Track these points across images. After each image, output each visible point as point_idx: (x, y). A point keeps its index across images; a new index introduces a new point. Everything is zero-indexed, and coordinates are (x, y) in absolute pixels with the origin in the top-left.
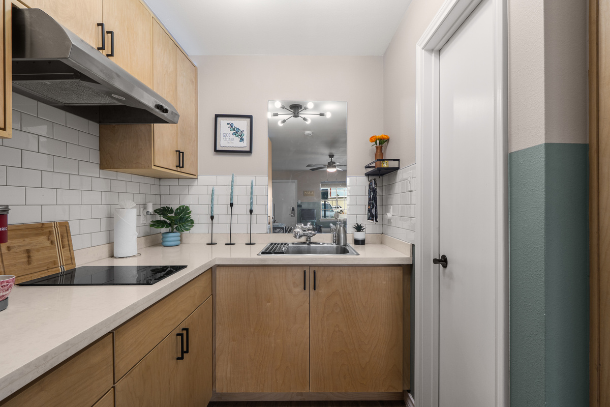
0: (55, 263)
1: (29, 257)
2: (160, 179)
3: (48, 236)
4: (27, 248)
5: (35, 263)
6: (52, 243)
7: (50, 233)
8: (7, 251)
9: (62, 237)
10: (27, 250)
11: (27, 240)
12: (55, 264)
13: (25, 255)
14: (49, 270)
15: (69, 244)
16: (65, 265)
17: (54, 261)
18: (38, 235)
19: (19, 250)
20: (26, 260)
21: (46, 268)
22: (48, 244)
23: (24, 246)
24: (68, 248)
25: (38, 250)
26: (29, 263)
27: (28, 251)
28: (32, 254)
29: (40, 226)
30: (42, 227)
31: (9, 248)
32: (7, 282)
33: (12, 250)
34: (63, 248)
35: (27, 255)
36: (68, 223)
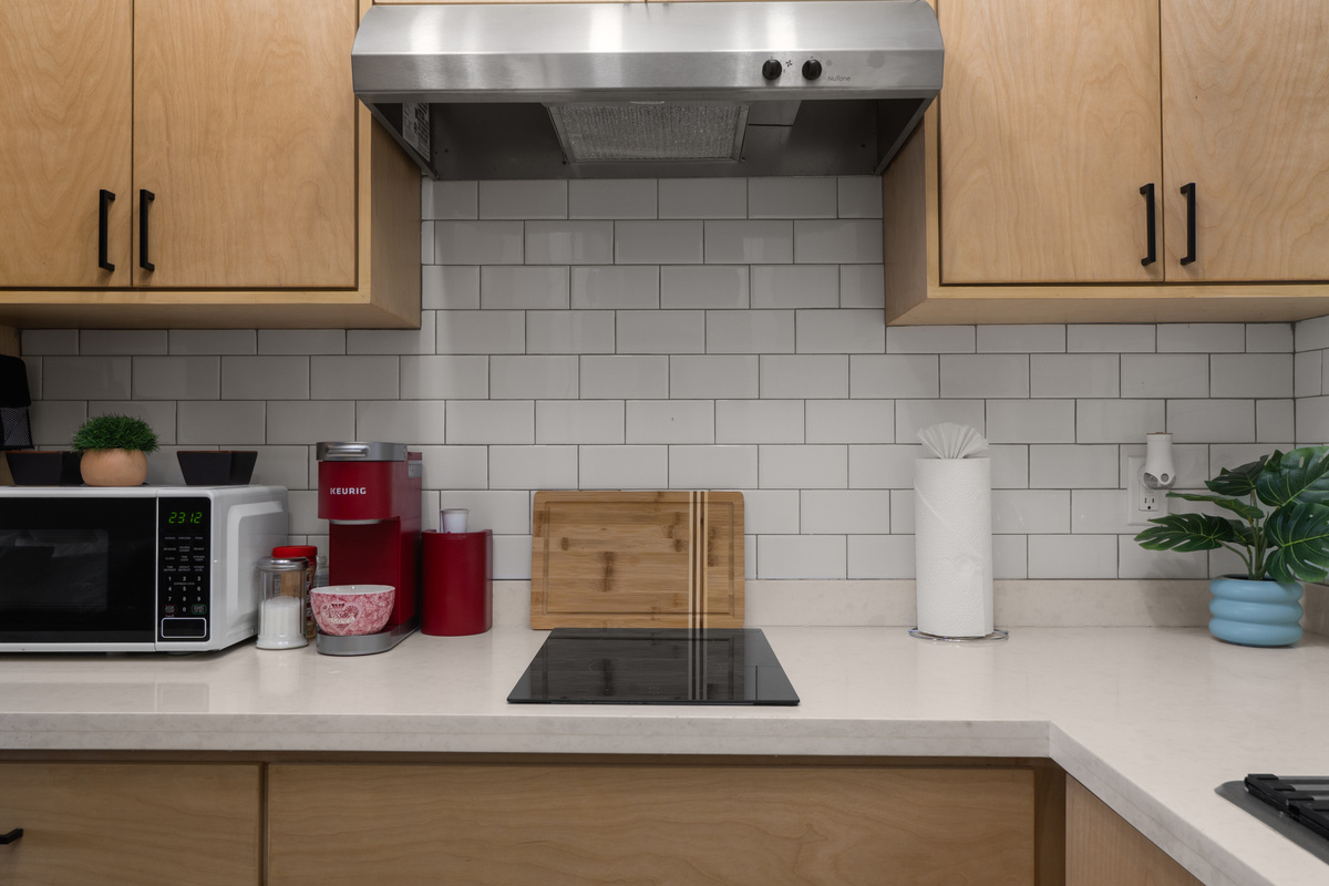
0: (677, 600)
1: (609, 571)
2: (1293, 324)
3: (671, 527)
4: (609, 549)
5: (621, 589)
6: (679, 545)
7: (679, 518)
8: (560, 550)
9: (714, 534)
10: (607, 553)
11: (613, 531)
12: (676, 604)
13: (600, 565)
14: (656, 617)
15: (732, 559)
16: (708, 613)
17: (676, 595)
18: (639, 519)
19: (586, 550)
20: (598, 577)
21: (647, 608)
22: (665, 546)
23: (600, 542)
24: (726, 568)
25: (634, 559)
26: (607, 583)
27: (609, 557)
28: (618, 565)
29: (652, 499)
30: (657, 502)
31: (565, 543)
32: (341, 599)
33: (572, 549)
34: (711, 564)
35: (604, 565)
36: (740, 496)
